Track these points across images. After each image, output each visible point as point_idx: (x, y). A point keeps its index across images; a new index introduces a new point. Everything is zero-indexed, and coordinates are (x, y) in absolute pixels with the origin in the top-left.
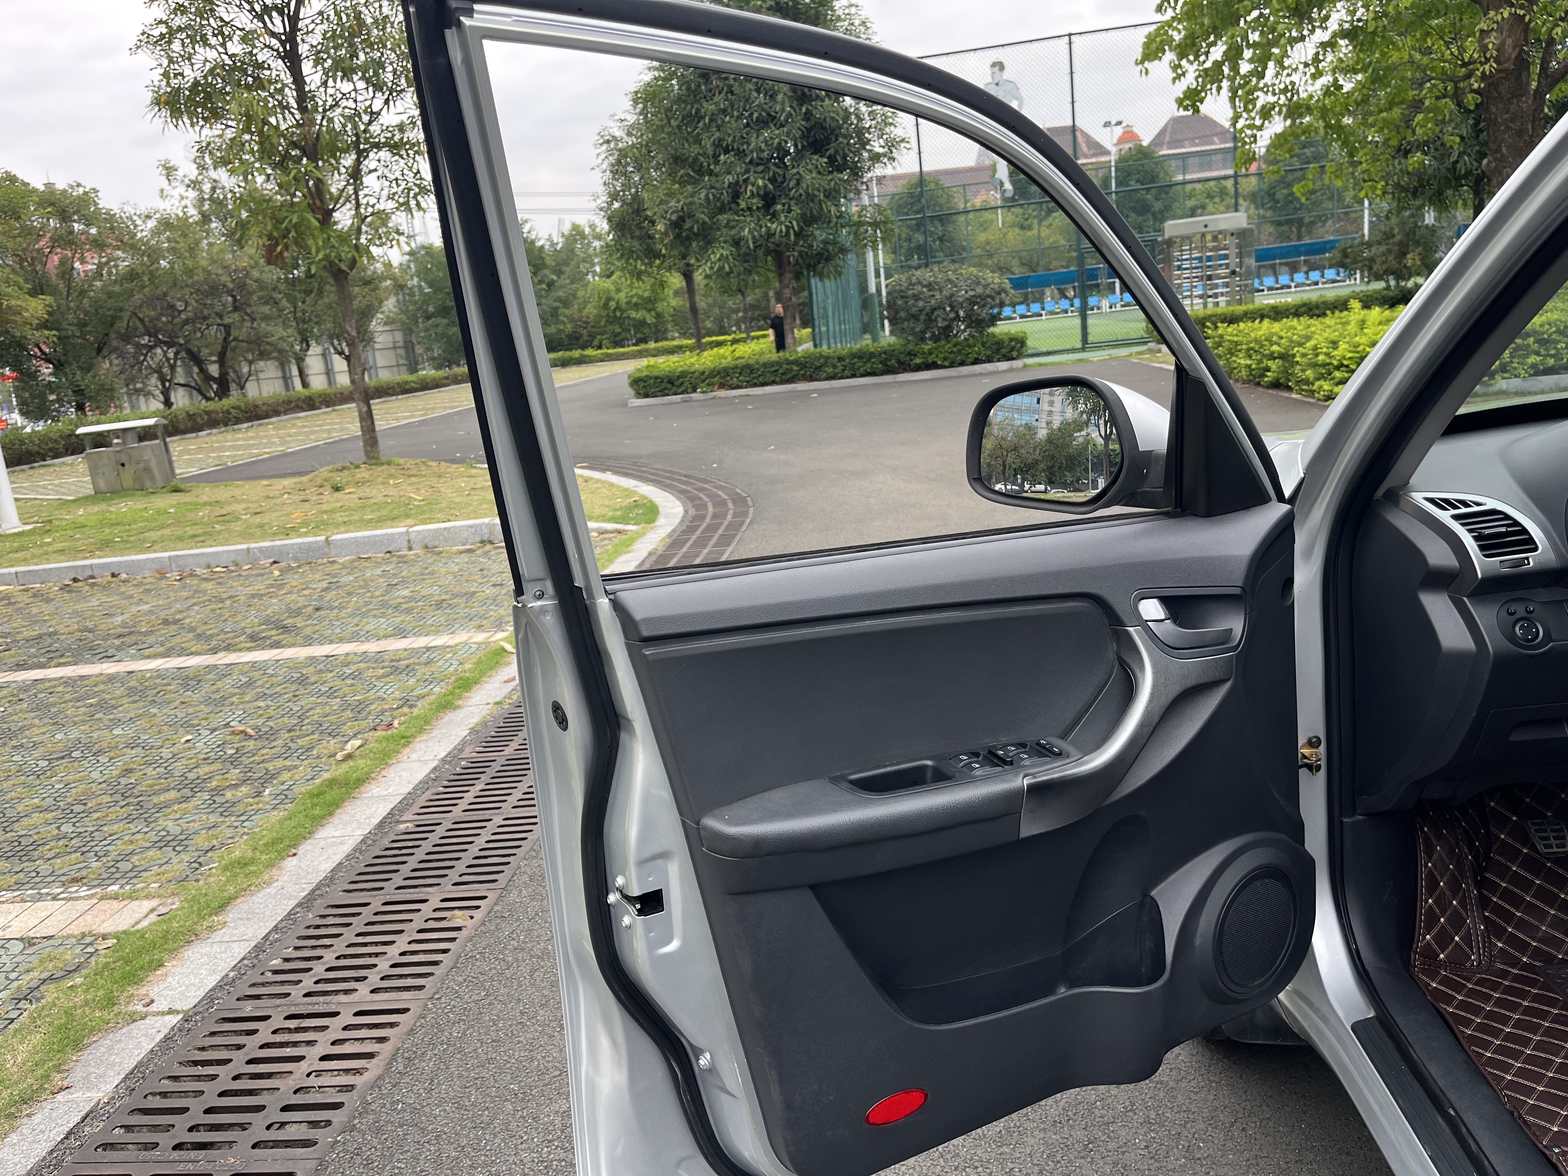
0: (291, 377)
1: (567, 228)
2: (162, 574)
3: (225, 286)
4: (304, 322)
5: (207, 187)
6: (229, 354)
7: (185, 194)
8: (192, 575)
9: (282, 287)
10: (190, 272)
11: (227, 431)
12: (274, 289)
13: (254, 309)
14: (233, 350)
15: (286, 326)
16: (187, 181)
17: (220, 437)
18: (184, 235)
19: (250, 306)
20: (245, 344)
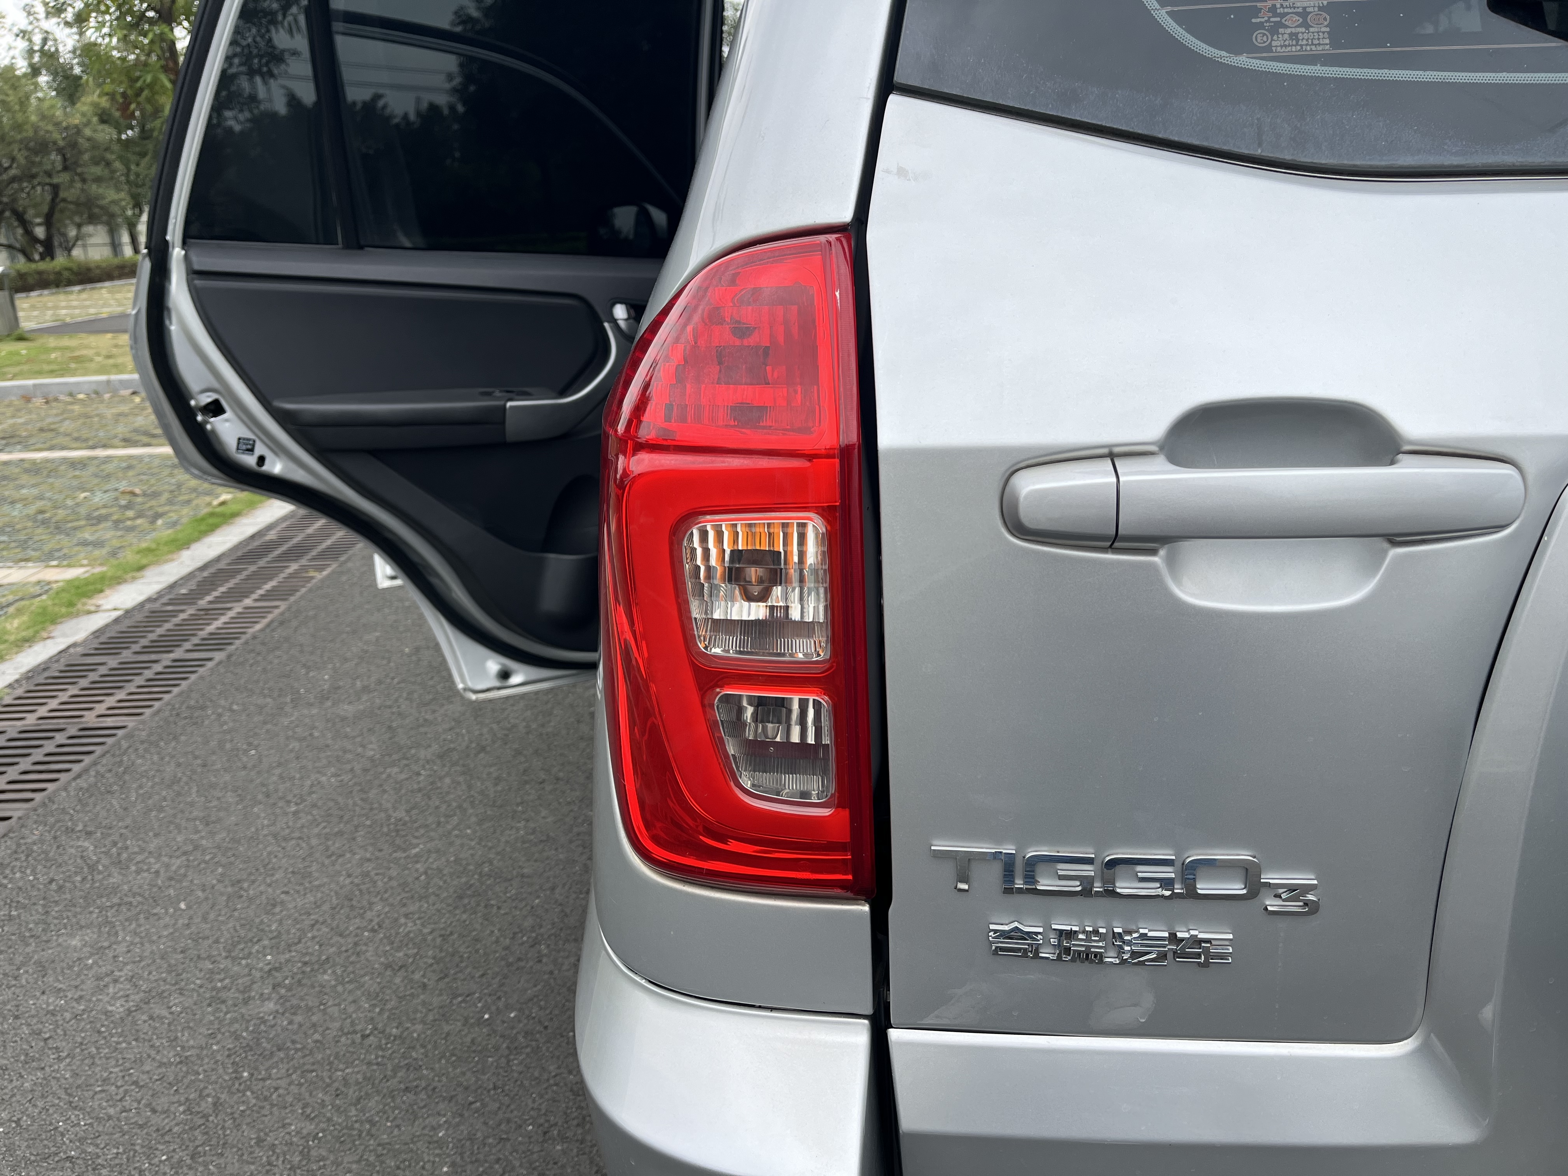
0: (120, 244)
1: (424, 106)
2: (27, 399)
3: (55, 143)
4: (137, 186)
5: (37, 39)
6: (57, 216)
7: (14, 44)
8: (56, 400)
9: (116, 147)
10: (18, 127)
11: (59, 293)
12: (106, 150)
13: (85, 170)
14: (62, 211)
15: (118, 190)
16: (15, 30)
17: (53, 298)
18: (14, 87)
19: (81, 166)
20: (72, 207)
